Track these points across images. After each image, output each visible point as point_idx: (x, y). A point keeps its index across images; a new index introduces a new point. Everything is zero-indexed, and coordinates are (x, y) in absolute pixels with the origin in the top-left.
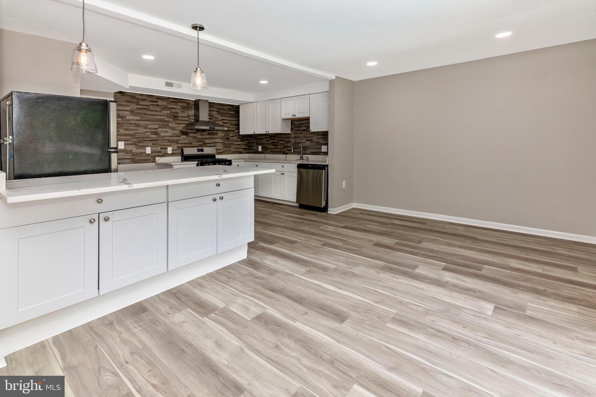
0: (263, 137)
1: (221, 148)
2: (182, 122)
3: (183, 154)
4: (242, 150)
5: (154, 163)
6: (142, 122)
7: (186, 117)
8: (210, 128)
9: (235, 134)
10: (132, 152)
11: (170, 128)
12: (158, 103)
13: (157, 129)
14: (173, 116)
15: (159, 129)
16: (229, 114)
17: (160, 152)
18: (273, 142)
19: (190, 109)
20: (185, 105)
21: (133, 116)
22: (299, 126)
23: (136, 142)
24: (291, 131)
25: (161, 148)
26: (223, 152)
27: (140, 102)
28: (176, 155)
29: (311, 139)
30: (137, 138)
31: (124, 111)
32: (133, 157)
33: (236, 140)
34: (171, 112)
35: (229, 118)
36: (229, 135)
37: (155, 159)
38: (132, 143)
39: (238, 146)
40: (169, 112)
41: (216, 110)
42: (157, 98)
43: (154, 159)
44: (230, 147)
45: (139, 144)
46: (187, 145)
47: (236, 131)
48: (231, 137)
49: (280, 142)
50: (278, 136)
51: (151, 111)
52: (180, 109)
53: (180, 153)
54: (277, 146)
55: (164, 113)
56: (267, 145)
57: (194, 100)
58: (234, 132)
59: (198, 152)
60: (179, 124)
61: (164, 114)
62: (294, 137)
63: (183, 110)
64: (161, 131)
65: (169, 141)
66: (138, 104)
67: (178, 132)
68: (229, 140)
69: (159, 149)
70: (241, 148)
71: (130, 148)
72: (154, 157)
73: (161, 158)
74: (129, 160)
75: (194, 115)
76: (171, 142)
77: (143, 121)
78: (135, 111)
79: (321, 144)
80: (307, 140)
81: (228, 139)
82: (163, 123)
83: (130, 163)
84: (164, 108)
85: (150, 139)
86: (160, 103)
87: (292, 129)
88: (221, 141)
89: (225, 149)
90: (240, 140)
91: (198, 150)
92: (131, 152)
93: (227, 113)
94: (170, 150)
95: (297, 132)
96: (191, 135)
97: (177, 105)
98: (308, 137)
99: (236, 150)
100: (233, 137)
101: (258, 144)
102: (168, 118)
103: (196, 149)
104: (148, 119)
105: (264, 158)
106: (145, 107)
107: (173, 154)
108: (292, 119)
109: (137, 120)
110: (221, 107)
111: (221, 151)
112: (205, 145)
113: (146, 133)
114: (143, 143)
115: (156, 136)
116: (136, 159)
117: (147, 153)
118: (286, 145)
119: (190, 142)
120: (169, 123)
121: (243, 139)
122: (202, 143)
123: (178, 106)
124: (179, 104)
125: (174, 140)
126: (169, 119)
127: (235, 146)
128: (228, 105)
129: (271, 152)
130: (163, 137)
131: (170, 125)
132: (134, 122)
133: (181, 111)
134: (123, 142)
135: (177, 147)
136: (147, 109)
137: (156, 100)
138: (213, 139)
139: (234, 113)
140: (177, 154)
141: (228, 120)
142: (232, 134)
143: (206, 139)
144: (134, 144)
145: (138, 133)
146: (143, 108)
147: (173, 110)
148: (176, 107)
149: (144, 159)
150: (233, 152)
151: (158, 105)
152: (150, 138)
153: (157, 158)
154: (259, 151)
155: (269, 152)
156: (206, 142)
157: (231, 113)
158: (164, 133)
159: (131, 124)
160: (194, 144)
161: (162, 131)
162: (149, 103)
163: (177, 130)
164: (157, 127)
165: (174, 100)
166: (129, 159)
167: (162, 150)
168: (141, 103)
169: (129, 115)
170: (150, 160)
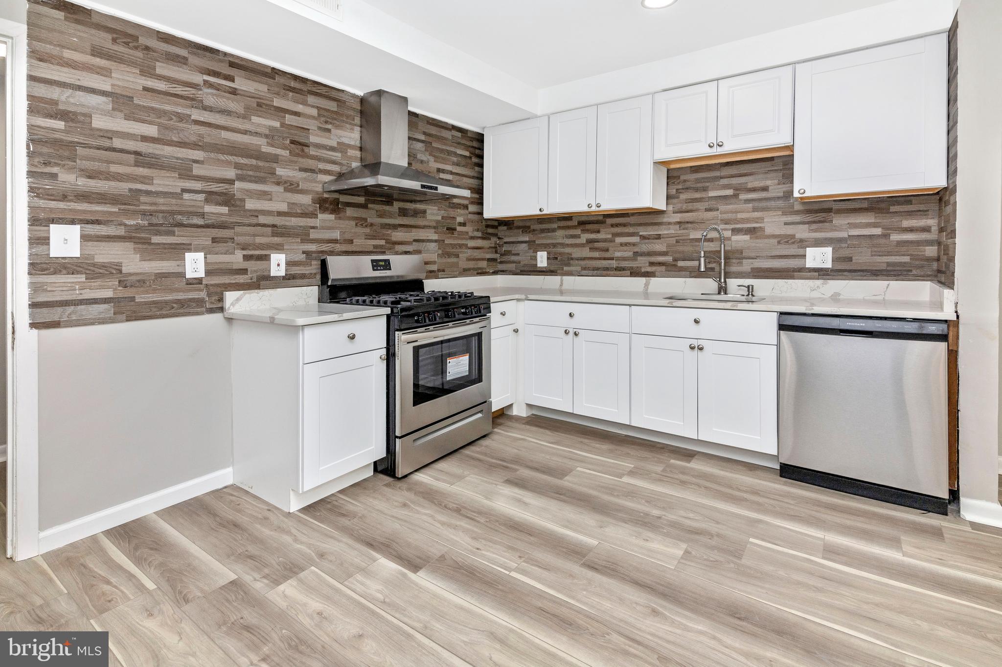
0: (555, 226)
1: (434, 257)
2: (321, 166)
3: (328, 279)
4: (484, 264)
5: (218, 316)
6: (168, 150)
7: (332, 149)
8: (423, 186)
9: (470, 216)
10: (120, 271)
11: (278, 184)
12: (233, 81)
13: (231, 182)
14: (293, 142)
15: (238, 185)
16: (455, 154)
17: (244, 271)
18: (590, 241)
19: (347, 123)
20: (332, 106)
21: (127, 118)
22: (699, 185)
23: (138, 228)
24: (667, 204)
25: (247, 258)
26: (439, 270)
27: (157, 63)
28: (299, 281)
29: (754, 228)
30: (144, 214)
31: (78, 93)
32: (122, 293)
33: (470, 234)
34: (283, 125)
35: (454, 167)
36: (454, 218)
37: (221, 300)
38: (121, 231)
39: (477, 254)
40: (277, 124)
41: (423, 137)
42: (232, 65)
43: (217, 298)
44: (457, 256)
45: (156, 239)
46: (338, 247)
47: (472, 208)
48: (461, 224)
49: (619, 240)
50: (609, 221)
51: (205, 108)
52: (313, 117)
53: (315, 274)
54: (607, 250)
55: (259, 125)
56: (567, 250)
57: (360, 93)
58: (467, 212)
59: (374, 270)
60: (312, 171)
61: (259, 130)
62: (679, 223)
63: (326, 122)
64: (247, 191)
65: (276, 230)
66: (148, 71)
67: (306, 200)
68: (456, 233)
69: (237, 258)
70: (483, 259)
71: (106, 253)
72: (219, 290)
73: (247, 295)
74: (106, 306)
75: (359, 145)
76: (282, 235)
77: (170, 143)
78: (136, 101)
79: (801, 241)
80: (735, 231)
81: (451, 230)
82: (254, 162)
83: (112, 321)
84: (259, 105)
85: (200, 222)
86: (242, 83)
87: (669, 197)
88: (435, 237)
89: (444, 260)
90: (479, 234)
91: (376, 265)
92: (112, 270)
93: (449, 153)
94: (278, 264)
95: (690, 206)
96: (350, 212)
97: (305, 103)
98: (743, 221)
99: (471, 265)
100: (463, 224)
101: (535, 247)
102: (272, 146)
103: (367, 260)
104: (193, 138)
105: (557, 287)
106: (179, 90)
107: (289, 280)
108: (672, 166)
109: (145, 139)
110: (433, 130)
111: (434, 268)
112: (392, 246)
113: (186, 196)
114: (172, 233)
115: (225, 210)
116: (138, 299)
117: (190, 275)
118: (645, 247)
119: (348, 236)
120: (275, 165)
121: (487, 233)
122: (383, 242)
123: (309, 108)
124: (311, 99)
125: (293, 227)
126: (279, 151)
127: (470, 253)
128: (454, 128)
129: (584, 269)
130: (256, 213)
131: (280, 171)
132: (131, 145)
133: (320, 128)
134: (76, 230)
135: (304, 252)
136: (193, 99)
137: (227, 70)
138: (414, 230)
139: (467, 154)
140: (303, 276)
141: (451, 173)
142: (461, 215)
143: (395, 227)
144: (129, 237)
145: (148, 193)
146: (172, 91)
147: (289, 119)
148: (300, 108)
149: (178, 301)
150: (465, 270)
151: (234, 92)
152: (202, 215)
153: (230, 297)
154: (538, 266)
155: (579, 268)
156: (394, 239)
157: (460, 152)
158: (258, 199)
159: (114, 150)
160: (360, 243)
161: (251, 194)
162: (198, 78)
163: (302, 192)
164: (231, 173)
165: (293, 84)
166: (105, 301)
167: (251, 265)
168: (162, 68)
169: (105, 113)
170: (200, 302)
